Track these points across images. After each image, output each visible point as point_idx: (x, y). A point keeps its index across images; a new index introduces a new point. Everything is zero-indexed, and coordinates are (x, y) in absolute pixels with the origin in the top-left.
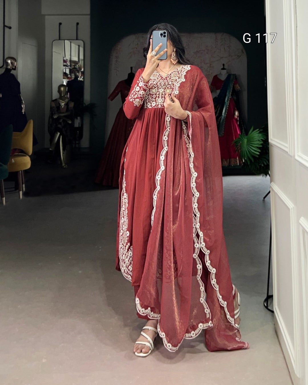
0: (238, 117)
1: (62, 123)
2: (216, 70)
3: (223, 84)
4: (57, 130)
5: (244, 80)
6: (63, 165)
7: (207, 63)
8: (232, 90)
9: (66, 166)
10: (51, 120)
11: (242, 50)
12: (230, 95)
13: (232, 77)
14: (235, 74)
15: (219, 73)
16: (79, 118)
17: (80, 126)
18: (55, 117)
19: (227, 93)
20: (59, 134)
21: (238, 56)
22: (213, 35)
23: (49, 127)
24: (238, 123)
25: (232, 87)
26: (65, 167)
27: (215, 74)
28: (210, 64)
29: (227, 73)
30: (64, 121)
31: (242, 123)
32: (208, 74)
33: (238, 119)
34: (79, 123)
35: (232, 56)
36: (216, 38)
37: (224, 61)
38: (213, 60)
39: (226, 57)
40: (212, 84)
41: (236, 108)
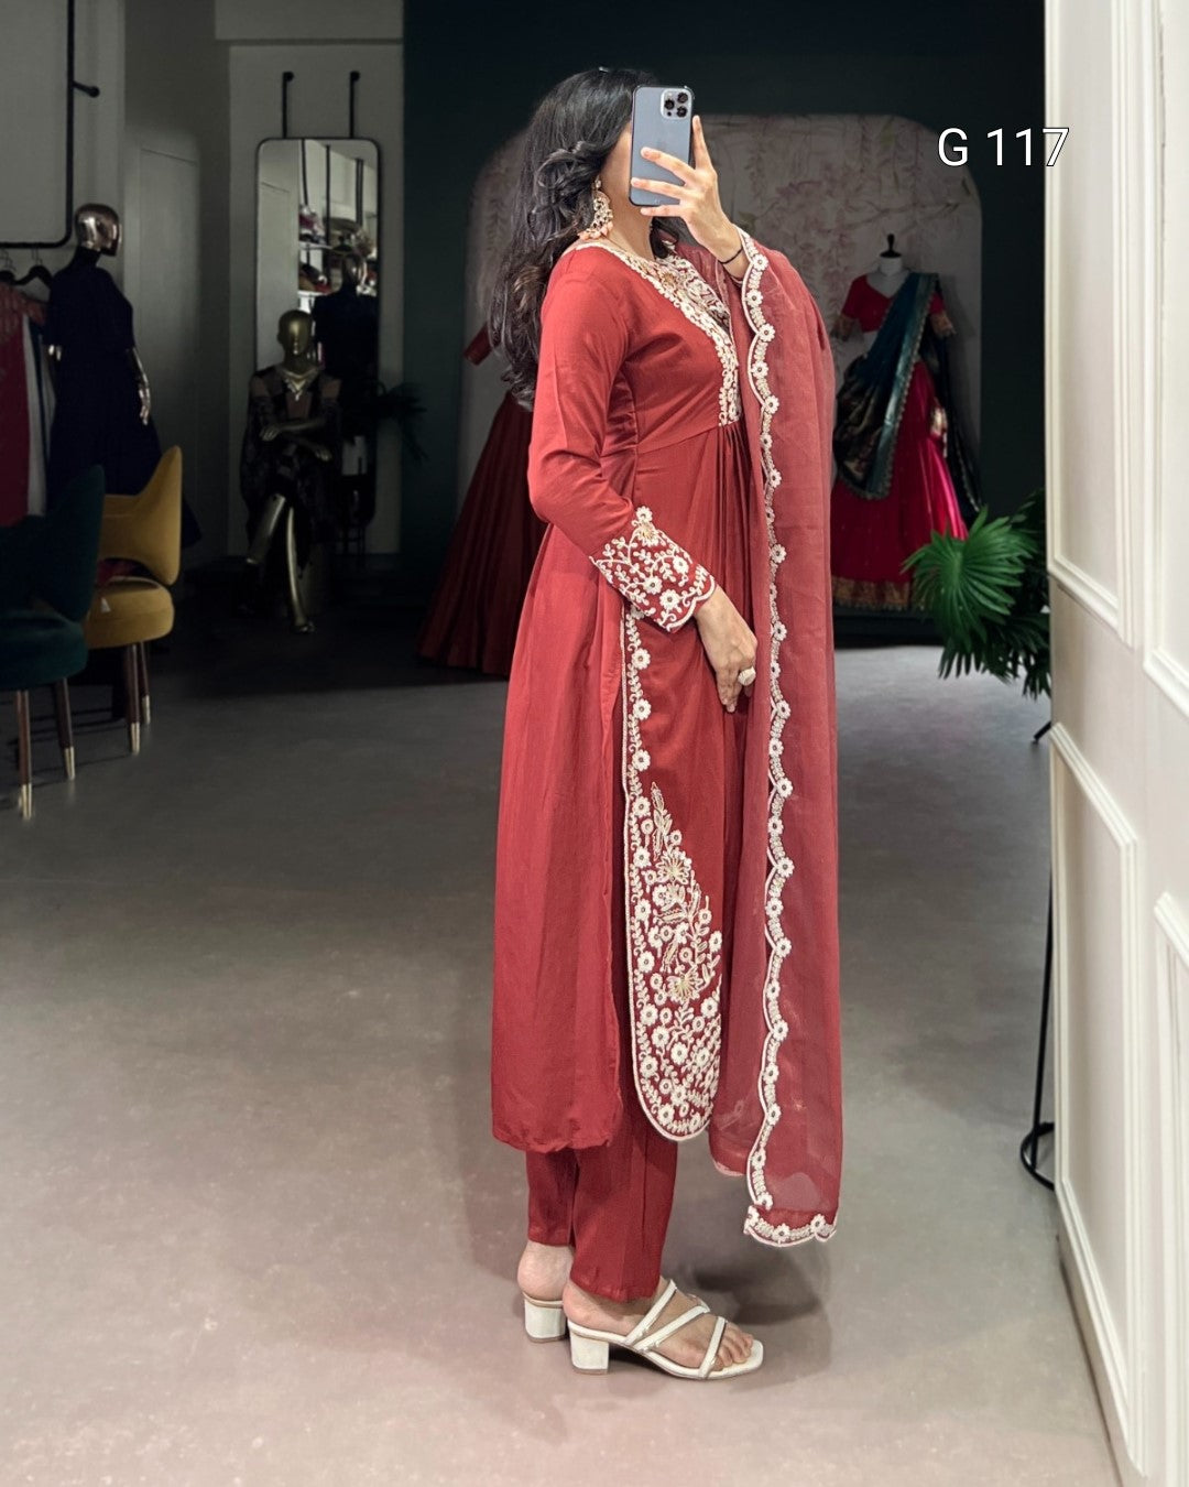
0: (943, 431)
1: (295, 461)
2: (864, 257)
3: (887, 311)
4: (276, 485)
5: (969, 296)
6: (300, 620)
7: (829, 231)
8: (924, 335)
9: (311, 624)
10: (251, 447)
11: (964, 183)
12: (916, 352)
13: (921, 287)
14: (936, 275)
15: (874, 268)
16: (359, 440)
17: (364, 471)
18: (269, 435)
19: (904, 346)
20: (282, 500)
21: (948, 205)
22: (851, 124)
23: (243, 477)
24: (945, 454)
25: (923, 321)
26: (305, 629)
27: (856, 274)
28: (841, 236)
29: (905, 268)
30: (301, 451)
31: (959, 453)
32: (831, 270)
33: (945, 439)
34: (360, 461)
35: (924, 206)
36: (864, 137)
37: (893, 225)
38: (850, 218)
39: (902, 210)
40: (845, 311)
41: (936, 400)
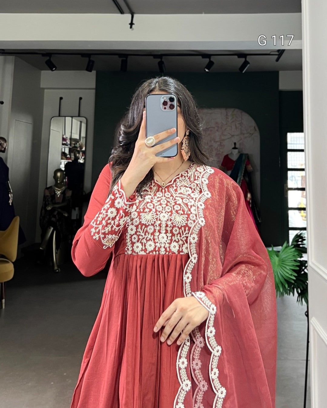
0: (250, 199)
1: (57, 216)
2: (227, 149)
3: (234, 165)
4: (51, 224)
5: (257, 160)
6: (56, 268)
7: (217, 141)
8: (244, 171)
9: (59, 269)
10: (43, 211)
11: (255, 127)
12: (242, 177)
13: (244, 158)
14: (247, 154)
15: (230, 152)
16: (77, 209)
17: (78, 218)
18: (49, 208)
19: (239, 175)
20: (52, 229)
21: (250, 134)
22: (223, 111)
23: (40, 220)
24: (251, 206)
25: (244, 167)
26: (57, 271)
27: (225, 154)
28: (221, 143)
29: (239, 152)
30: (59, 213)
31: (254, 205)
32: (218, 153)
33: (251, 202)
34: (77, 215)
35: (244, 134)
36: (227, 115)
37: (235, 139)
38: (223, 138)
39: (237, 135)
40: (222, 165)
41: (248, 190)
